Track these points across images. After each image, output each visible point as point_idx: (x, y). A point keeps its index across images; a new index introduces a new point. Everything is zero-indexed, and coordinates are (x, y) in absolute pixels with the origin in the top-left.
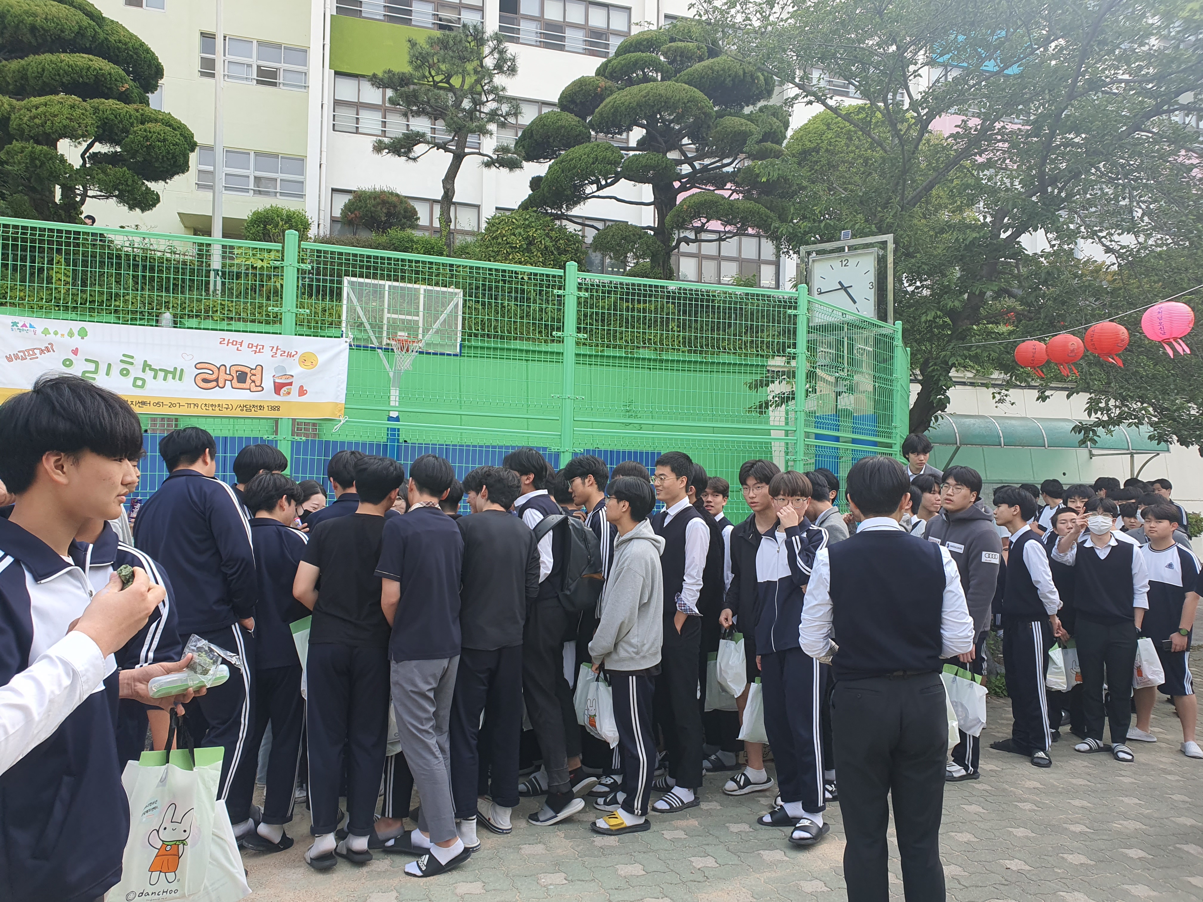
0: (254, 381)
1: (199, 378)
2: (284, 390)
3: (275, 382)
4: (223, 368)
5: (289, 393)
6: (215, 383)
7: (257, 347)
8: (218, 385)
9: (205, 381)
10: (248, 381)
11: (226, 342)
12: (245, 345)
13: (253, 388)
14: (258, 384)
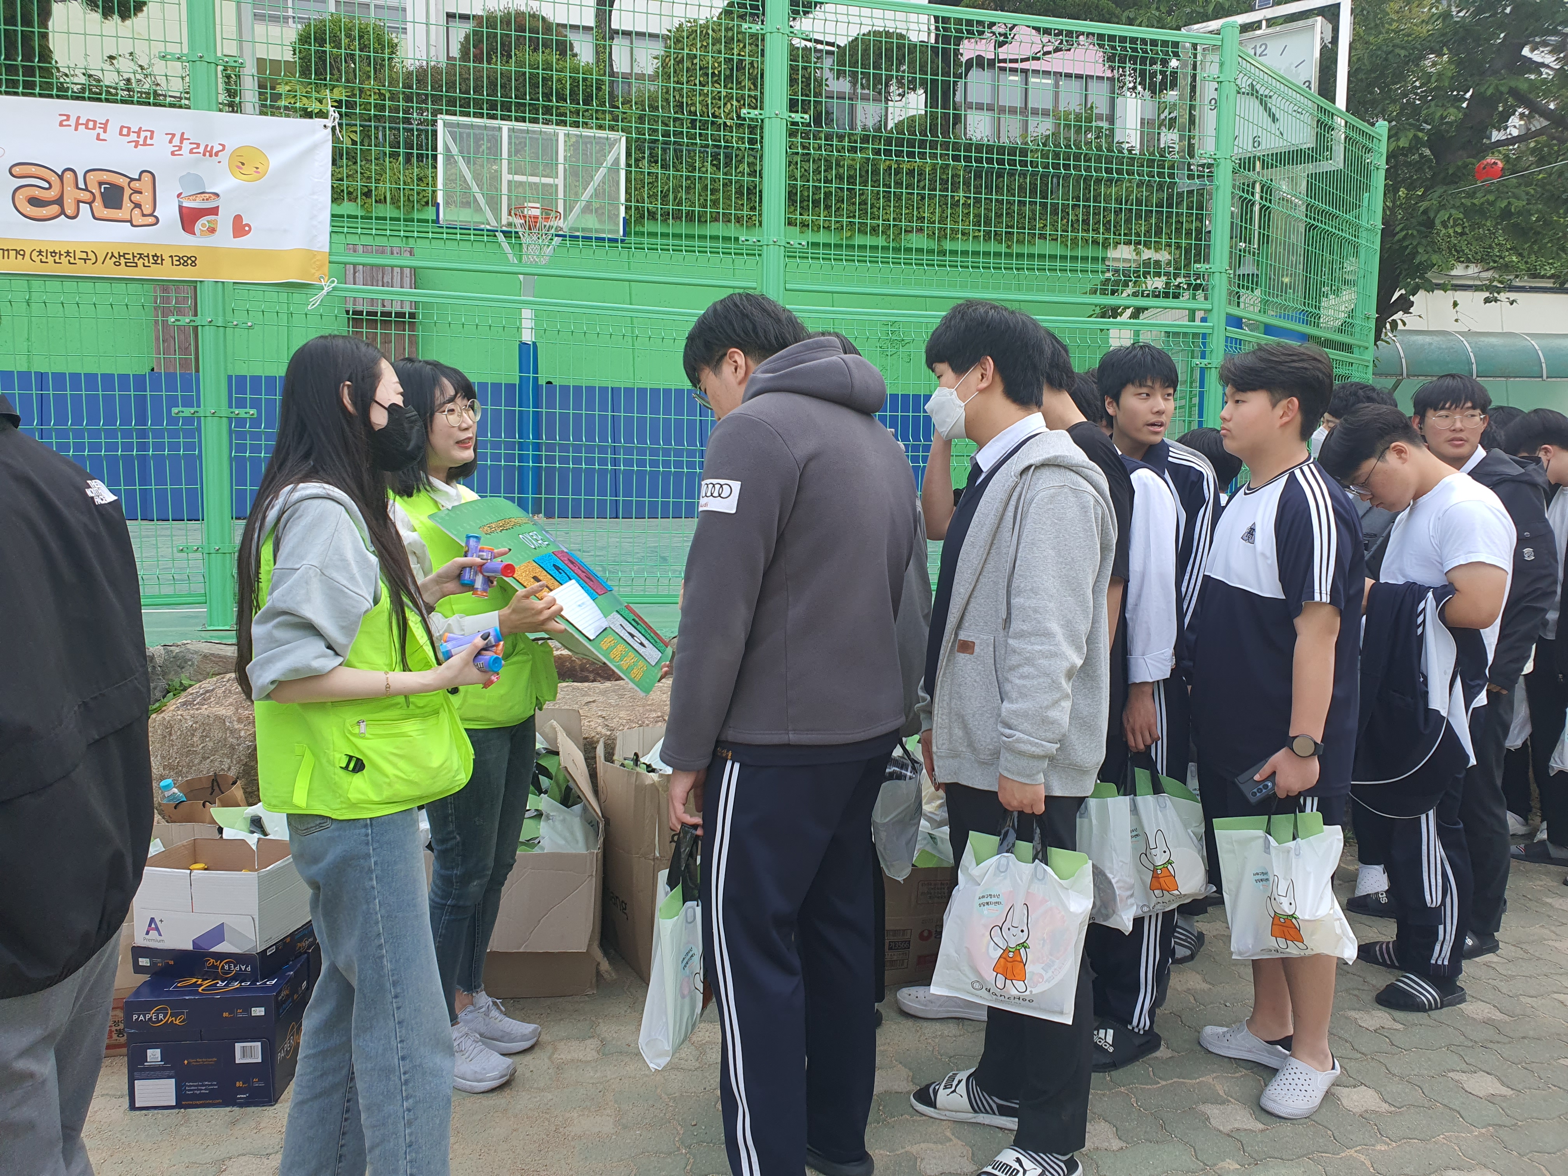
0: (138, 206)
1: (21, 196)
2: (201, 224)
3: (181, 208)
4: (68, 175)
5: (212, 230)
6: (55, 209)
7: (138, 133)
8: (63, 212)
9: (34, 202)
10: (127, 205)
11: (72, 122)
12: (113, 128)
13: (138, 219)
14: (147, 209)
